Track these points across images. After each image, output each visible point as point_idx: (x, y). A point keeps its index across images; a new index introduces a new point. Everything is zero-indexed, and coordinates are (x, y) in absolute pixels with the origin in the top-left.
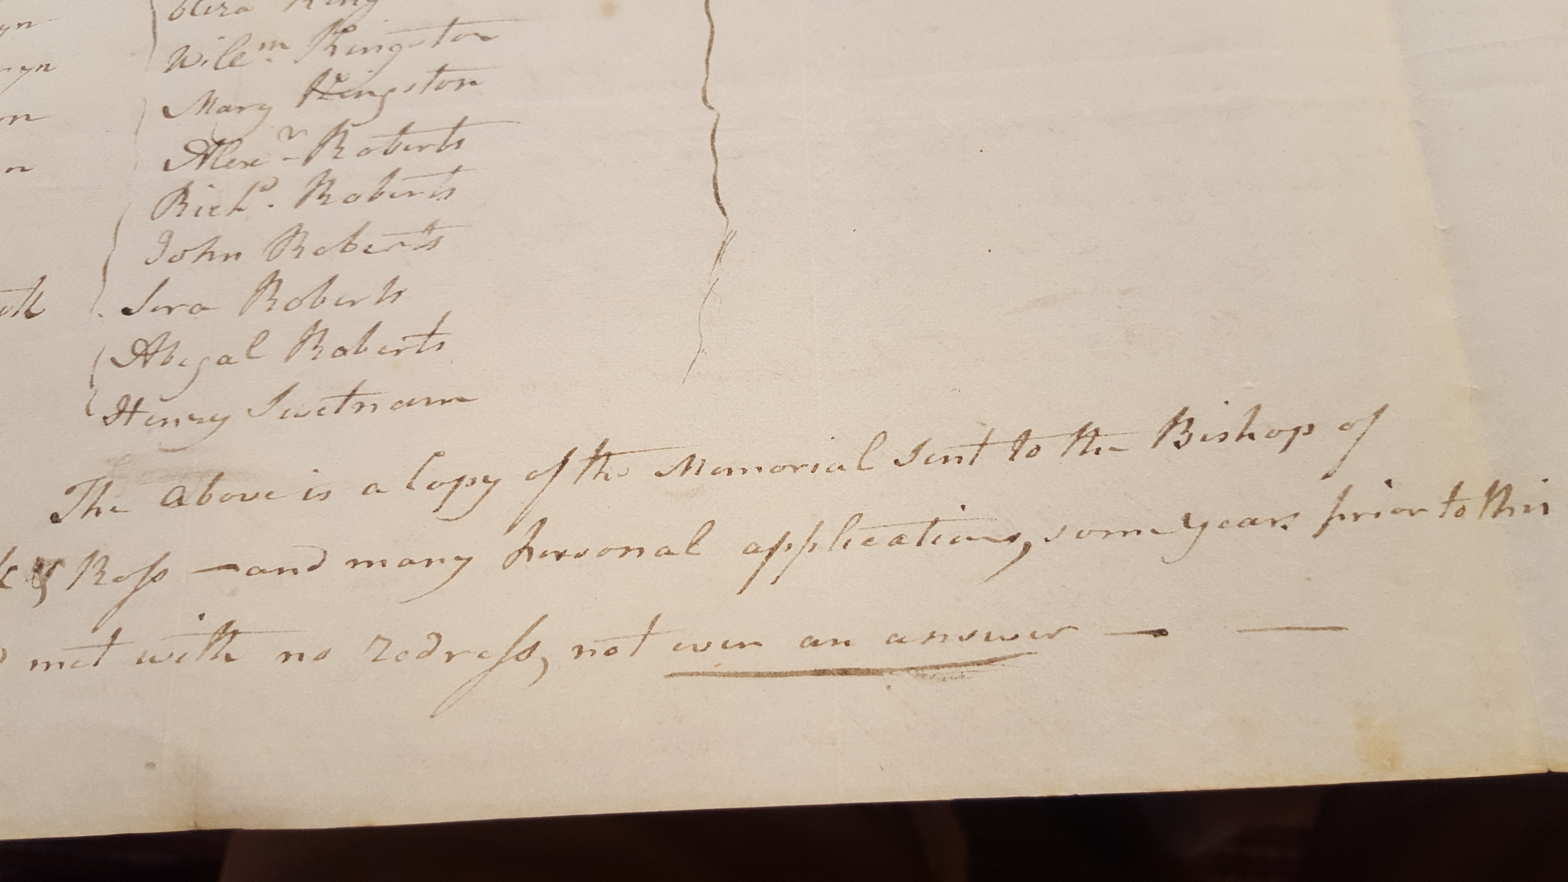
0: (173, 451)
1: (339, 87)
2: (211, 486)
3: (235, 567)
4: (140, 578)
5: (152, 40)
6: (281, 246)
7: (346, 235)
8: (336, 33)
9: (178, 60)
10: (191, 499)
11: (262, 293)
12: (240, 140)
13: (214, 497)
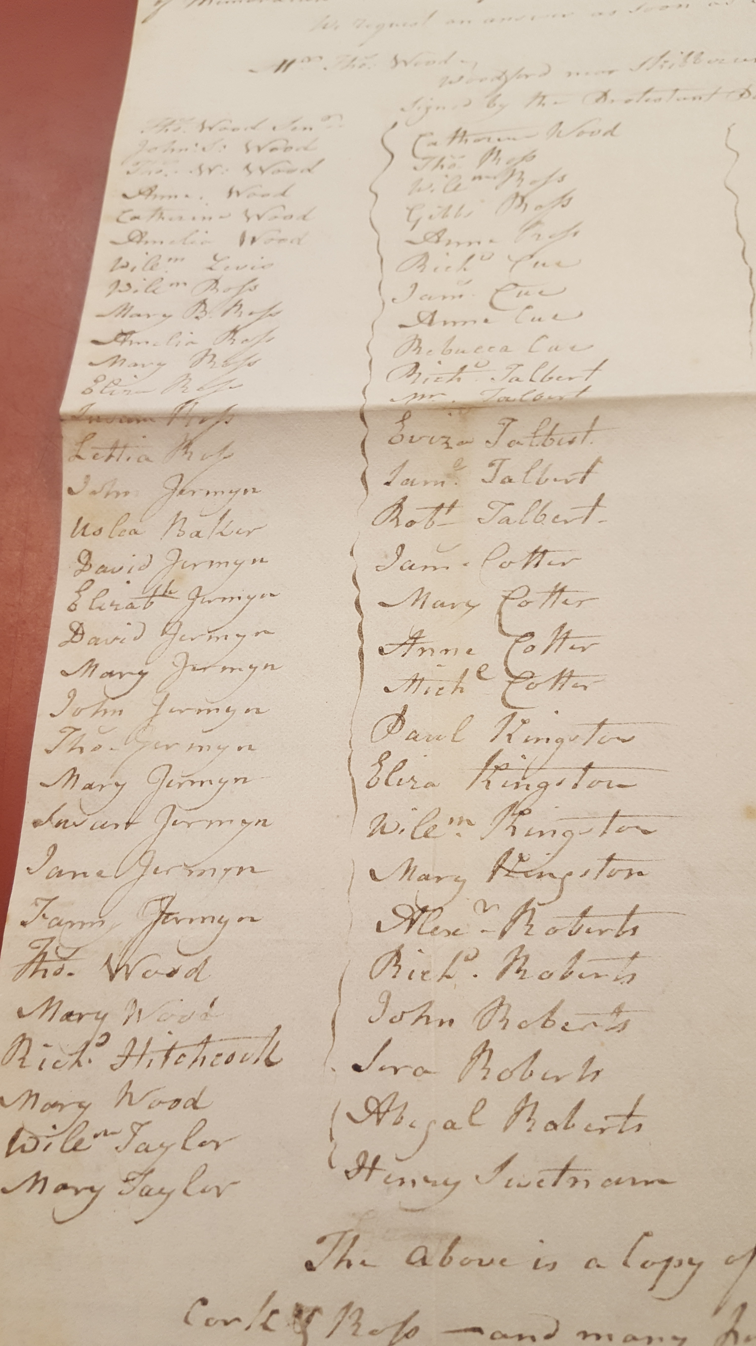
0: (412, 1211)
1: (522, 867)
2: (450, 1249)
3: (479, 1330)
4: (394, 1333)
5: (354, 805)
6: (488, 1017)
7: (546, 1011)
8: (513, 814)
9: (378, 826)
10: (435, 1260)
11: (476, 1061)
12: (441, 908)
13: (454, 1260)
